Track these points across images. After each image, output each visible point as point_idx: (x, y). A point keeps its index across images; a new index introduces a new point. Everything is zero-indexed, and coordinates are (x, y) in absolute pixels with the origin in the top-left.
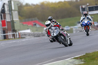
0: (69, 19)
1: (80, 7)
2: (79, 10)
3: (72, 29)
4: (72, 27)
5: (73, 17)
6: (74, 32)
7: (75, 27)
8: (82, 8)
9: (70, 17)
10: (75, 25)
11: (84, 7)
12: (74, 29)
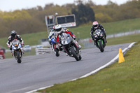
0: (30, 35)
1: (46, 18)
2: (45, 22)
3: (34, 49)
4: (34, 47)
5: (35, 32)
6: (37, 54)
7: (38, 46)
8: (48, 19)
9: (31, 32)
10: (37, 44)
11: (50, 17)
12: (37, 50)
